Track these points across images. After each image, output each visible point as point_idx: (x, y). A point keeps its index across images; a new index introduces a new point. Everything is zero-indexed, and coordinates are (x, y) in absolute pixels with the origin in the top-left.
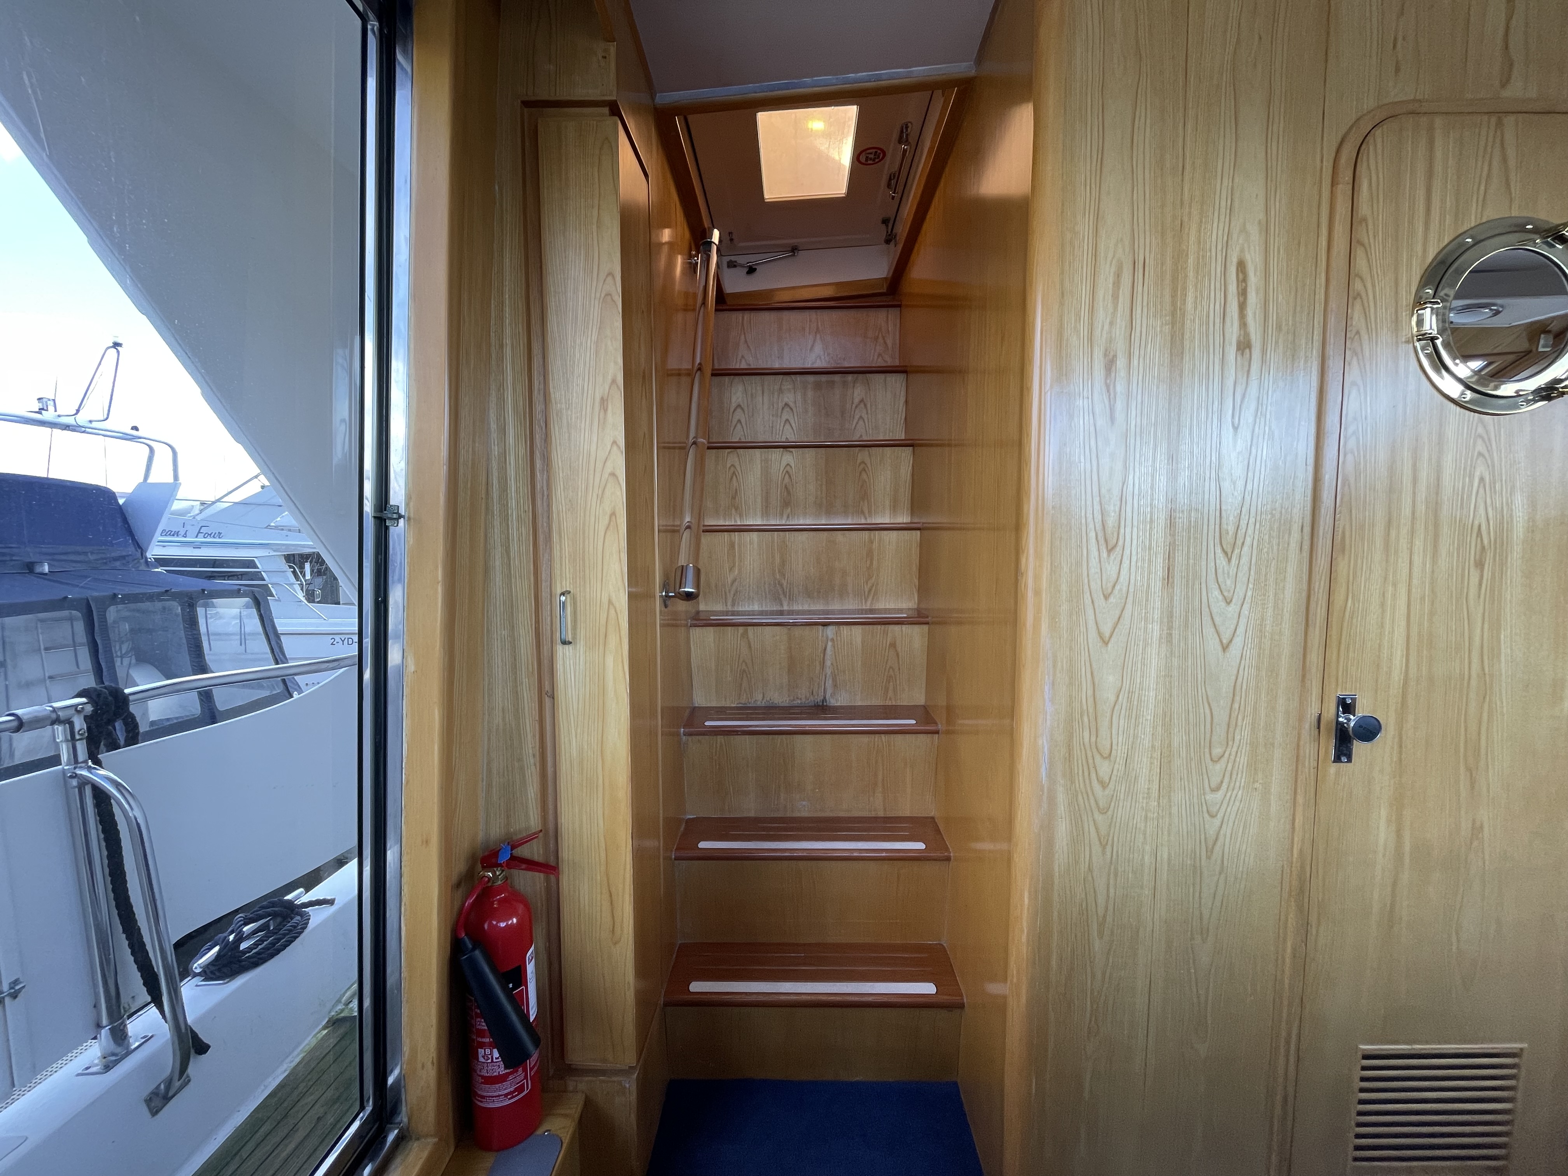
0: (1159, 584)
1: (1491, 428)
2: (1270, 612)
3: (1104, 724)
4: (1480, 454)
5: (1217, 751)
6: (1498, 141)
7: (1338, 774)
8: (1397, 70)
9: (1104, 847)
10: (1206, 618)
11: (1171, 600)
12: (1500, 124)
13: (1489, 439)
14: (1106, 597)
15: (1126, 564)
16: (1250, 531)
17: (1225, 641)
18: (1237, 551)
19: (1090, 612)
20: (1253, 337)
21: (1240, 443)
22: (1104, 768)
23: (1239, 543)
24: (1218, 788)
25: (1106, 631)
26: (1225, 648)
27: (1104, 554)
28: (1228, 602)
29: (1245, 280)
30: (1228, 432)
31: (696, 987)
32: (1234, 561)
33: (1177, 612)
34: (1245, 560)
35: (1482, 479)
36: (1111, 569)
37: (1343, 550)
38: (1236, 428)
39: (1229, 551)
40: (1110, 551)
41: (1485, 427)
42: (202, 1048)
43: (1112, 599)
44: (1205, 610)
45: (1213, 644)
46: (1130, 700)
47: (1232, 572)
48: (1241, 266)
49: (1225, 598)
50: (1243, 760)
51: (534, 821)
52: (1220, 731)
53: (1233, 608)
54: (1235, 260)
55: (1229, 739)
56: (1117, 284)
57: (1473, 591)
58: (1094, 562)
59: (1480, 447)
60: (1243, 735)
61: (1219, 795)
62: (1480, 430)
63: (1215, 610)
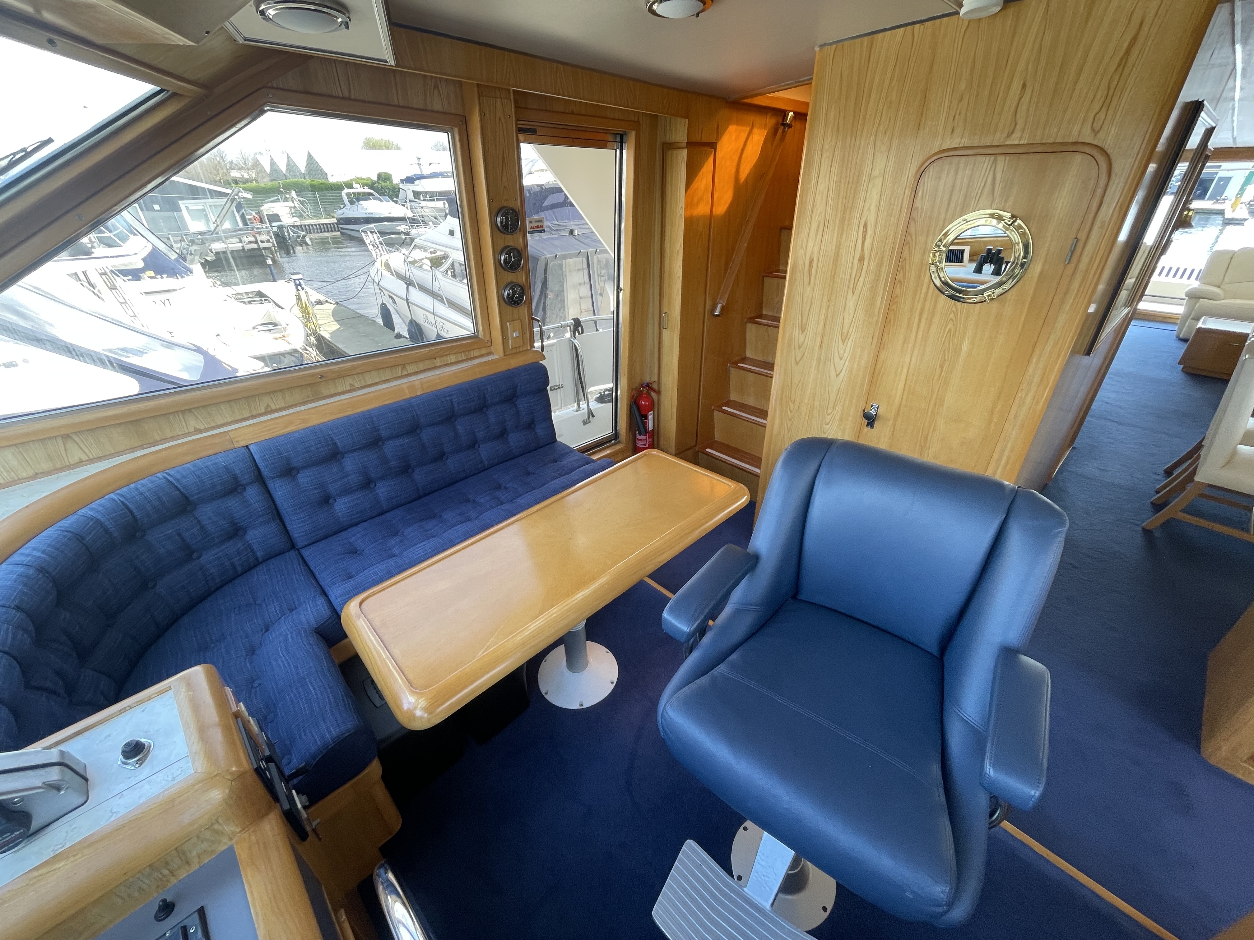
0: (817, 347)
1: (959, 308)
2: (855, 366)
3: (793, 392)
4: (951, 319)
5: (829, 411)
6: (993, 168)
7: (868, 431)
8: (953, 131)
9: (789, 431)
10: (832, 363)
11: (821, 354)
12: (995, 161)
13: (957, 313)
14: (799, 348)
15: (807, 338)
16: (852, 334)
17: (838, 373)
18: (847, 340)
19: (793, 352)
20: (866, 255)
21: (854, 298)
22: (792, 406)
23: (848, 337)
24: (827, 424)
25: (798, 359)
26: (837, 375)
27: (801, 332)
28: (841, 359)
29: (866, 231)
30: (850, 293)
31: (708, 450)
32: (845, 344)
33: (822, 358)
34: (849, 344)
35: (950, 330)
36: (802, 338)
37: (883, 349)
38: (853, 293)
39: (844, 340)
40: (802, 332)
41: (956, 308)
42: (593, 416)
43: (801, 349)
44: (832, 360)
45: (833, 374)
46: (802, 386)
47: (844, 348)
48: (865, 226)
49: (840, 357)
50: (838, 417)
51: (655, 379)
52: (831, 405)
53: (842, 362)
54: (863, 223)
55: (834, 408)
56: (817, 231)
57: (936, 377)
58: (797, 335)
59: (952, 316)
60: (839, 409)
61: (828, 426)
62: (954, 309)
63: (835, 361)
